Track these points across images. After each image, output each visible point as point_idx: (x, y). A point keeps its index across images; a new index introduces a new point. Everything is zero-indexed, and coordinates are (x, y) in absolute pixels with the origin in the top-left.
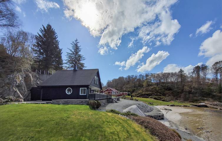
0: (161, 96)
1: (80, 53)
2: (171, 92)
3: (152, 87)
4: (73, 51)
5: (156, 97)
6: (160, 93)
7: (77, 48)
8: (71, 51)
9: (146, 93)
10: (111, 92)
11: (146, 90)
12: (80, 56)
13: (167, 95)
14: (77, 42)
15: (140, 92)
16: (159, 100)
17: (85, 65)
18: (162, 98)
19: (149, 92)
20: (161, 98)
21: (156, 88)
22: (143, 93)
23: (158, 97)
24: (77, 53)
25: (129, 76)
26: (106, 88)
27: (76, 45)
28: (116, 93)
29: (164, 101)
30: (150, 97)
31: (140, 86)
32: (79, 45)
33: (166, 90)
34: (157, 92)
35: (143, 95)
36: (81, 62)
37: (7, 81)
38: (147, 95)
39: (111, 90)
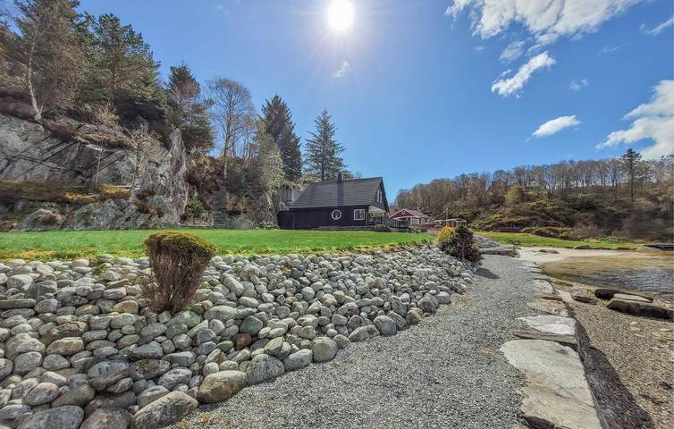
0: (559, 226)
1: (333, 139)
2: (591, 215)
3: (534, 204)
4: (318, 134)
5: (543, 229)
6: (556, 219)
7: (326, 129)
8: (315, 135)
9: (514, 220)
10: (409, 219)
11: (512, 212)
12: (332, 144)
13: (579, 224)
14: (328, 115)
15: (493, 217)
16: (552, 236)
17: (344, 163)
18: (562, 232)
19: (522, 218)
20: (557, 232)
21: (545, 205)
22: (505, 220)
23: (550, 230)
24: (326, 138)
25: (463, 175)
26: (396, 210)
27: (324, 122)
28: (423, 220)
29: (565, 238)
30: (523, 230)
31: (495, 202)
32: (330, 122)
33: (578, 209)
34: (549, 215)
35: (502, 225)
36: (336, 156)
37: (261, 204)
38: (517, 224)
39: (407, 214)
